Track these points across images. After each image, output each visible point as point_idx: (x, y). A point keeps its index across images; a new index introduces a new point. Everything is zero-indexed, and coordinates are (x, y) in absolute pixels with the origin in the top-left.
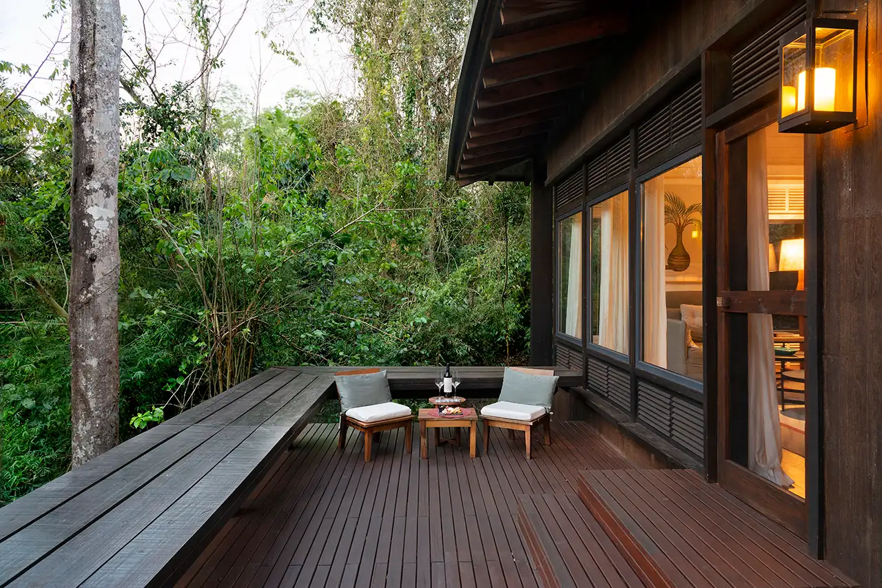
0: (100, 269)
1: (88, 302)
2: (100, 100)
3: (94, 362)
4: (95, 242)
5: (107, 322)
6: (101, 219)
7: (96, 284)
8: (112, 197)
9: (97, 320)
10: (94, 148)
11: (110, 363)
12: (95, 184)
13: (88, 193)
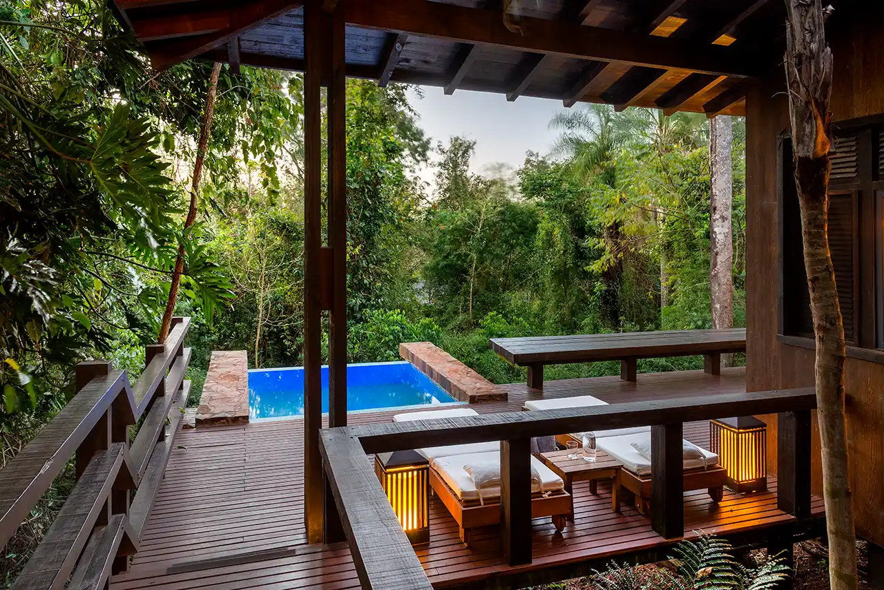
0: (720, 259)
1: (715, 275)
2: (719, 173)
3: (718, 306)
4: (718, 245)
5: (724, 286)
6: (720, 233)
7: (718, 267)
8: (726, 221)
9: (719, 284)
10: (717, 198)
11: (726, 307)
12: (717, 216)
13: (714, 221)
